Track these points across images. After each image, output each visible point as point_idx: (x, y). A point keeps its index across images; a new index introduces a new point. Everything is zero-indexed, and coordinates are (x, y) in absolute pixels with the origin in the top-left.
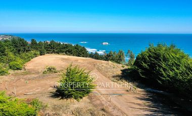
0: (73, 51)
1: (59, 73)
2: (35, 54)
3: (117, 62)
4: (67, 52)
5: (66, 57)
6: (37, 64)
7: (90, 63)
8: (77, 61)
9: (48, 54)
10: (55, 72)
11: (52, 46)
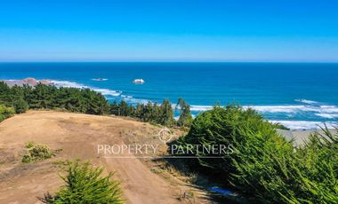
0: (80, 102)
1: (53, 159)
2: (6, 113)
3: (159, 122)
4: (70, 105)
5: (67, 116)
6: (10, 135)
7: (111, 129)
8: (87, 124)
9: (31, 111)
10: (46, 157)
11: (40, 94)
